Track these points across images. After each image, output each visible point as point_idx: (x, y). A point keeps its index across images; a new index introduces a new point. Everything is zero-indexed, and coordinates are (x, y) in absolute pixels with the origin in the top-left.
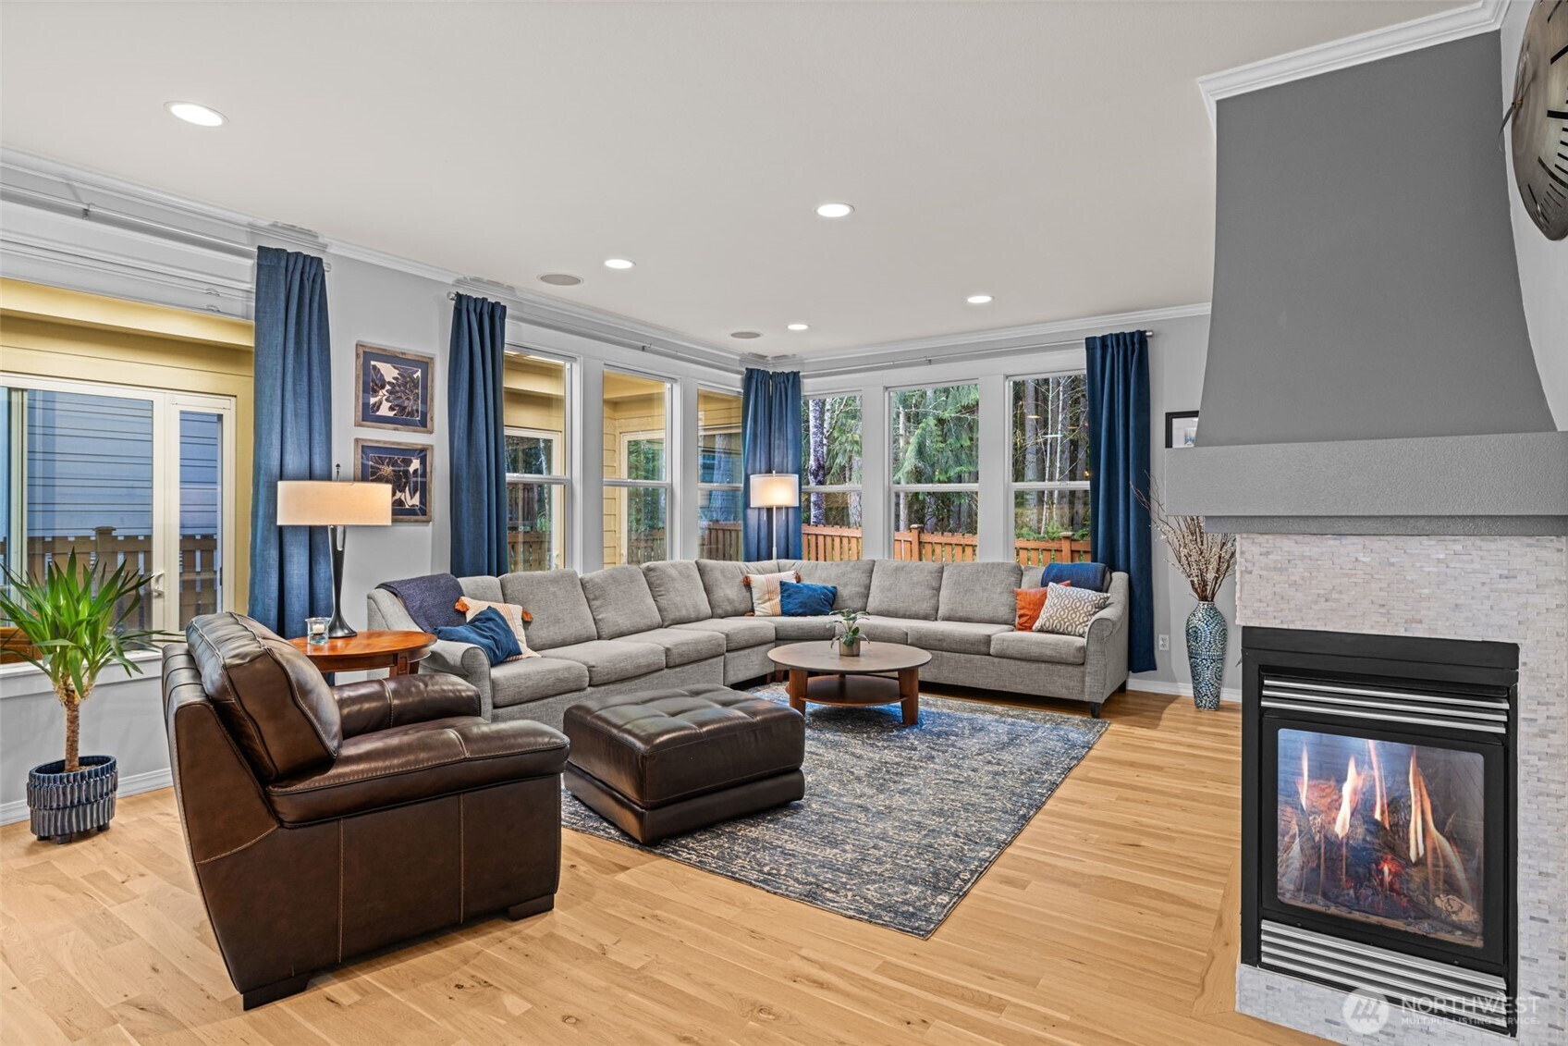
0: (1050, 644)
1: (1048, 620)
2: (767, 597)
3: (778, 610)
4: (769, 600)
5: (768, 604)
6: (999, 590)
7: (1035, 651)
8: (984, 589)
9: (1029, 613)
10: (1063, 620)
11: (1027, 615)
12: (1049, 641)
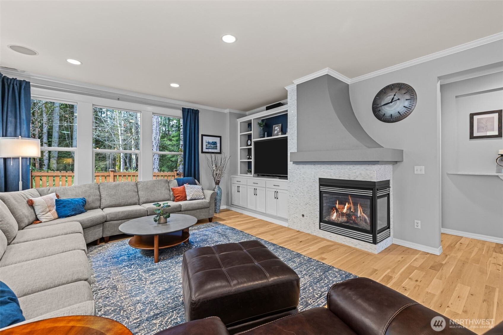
0: (200, 203)
1: (193, 196)
2: (48, 210)
3: (56, 216)
4: (49, 211)
5: (49, 213)
6: (164, 189)
7: (197, 206)
8: (158, 189)
9: (181, 195)
10: (197, 195)
11: (180, 196)
12: (199, 202)
